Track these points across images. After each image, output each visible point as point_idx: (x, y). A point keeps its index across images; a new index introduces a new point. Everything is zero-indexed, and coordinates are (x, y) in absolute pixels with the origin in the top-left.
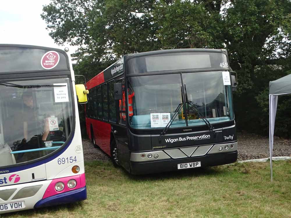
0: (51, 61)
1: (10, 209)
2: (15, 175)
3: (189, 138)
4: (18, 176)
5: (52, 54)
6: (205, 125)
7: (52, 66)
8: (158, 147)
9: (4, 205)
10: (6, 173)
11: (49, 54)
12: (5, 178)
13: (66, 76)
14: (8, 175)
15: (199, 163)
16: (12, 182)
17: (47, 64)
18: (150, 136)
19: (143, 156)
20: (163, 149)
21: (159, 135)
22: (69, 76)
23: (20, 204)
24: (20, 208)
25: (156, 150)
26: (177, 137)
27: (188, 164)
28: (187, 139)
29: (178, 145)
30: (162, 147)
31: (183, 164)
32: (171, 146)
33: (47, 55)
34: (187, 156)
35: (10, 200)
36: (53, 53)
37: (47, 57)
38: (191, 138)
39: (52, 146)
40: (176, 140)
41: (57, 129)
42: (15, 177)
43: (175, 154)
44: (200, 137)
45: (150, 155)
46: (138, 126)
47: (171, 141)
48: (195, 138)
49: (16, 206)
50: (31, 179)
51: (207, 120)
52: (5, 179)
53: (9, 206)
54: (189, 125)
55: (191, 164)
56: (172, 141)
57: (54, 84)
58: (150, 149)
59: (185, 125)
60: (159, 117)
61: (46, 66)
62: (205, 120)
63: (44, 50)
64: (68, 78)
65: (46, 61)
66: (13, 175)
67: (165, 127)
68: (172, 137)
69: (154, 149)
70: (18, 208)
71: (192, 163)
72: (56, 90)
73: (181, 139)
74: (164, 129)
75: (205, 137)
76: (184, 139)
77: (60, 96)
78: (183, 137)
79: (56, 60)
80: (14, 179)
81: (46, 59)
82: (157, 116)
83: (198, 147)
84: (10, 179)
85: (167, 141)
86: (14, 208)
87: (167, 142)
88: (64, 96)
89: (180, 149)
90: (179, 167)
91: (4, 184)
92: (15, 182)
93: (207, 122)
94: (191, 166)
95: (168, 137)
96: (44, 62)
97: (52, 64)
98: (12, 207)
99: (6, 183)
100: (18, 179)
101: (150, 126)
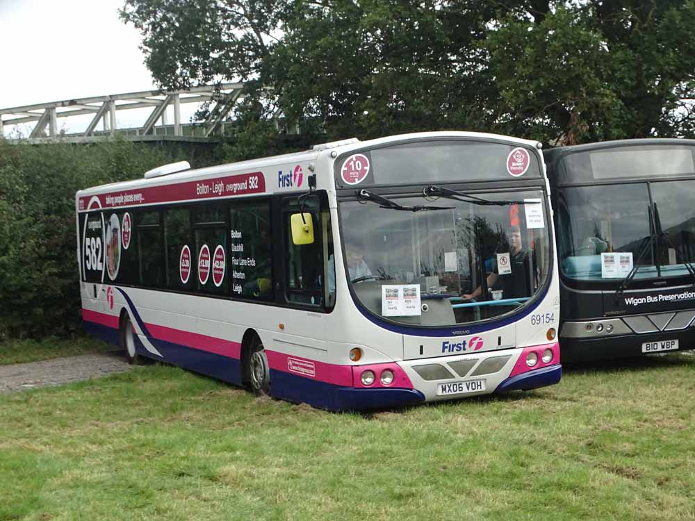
0: (519, 164)
1: (465, 390)
2: (477, 338)
3: (663, 297)
4: (481, 339)
5: (518, 152)
6: (688, 275)
7: (521, 171)
8: (612, 313)
9: (458, 384)
10: (466, 334)
11: (515, 152)
12: (464, 341)
13: (540, 187)
14: (468, 338)
15: (677, 342)
16: (472, 349)
17: (515, 168)
18: (600, 292)
19: (589, 327)
20: (621, 316)
21: (614, 292)
22: (544, 188)
23: (479, 384)
24: (479, 390)
25: (610, 316)
26: (644, 295)
27: (659, 344)
28: (660, 298)
29: (645, 310)
30: (618, 313)
31: (650, 344)
32: (633, 311)
33: (514, 153)
34: (658, 329)
35: (468, 377)
36: (520, 150)
37: (514, 157)
38: (667, 298)
39: (503, 298)
40: (642, 300)
41: (509, 271)
42: (477, 341)
43: (639, 325)
44: (680, 295)
45: (598, 327)
46: (577, 275)
47: (634, 302)
48: (672, 297)
49: (474, 387)
50: (496, 346)
51: (692, 267)
52: (464, 343)
53: (464, 386)
54: (663, 274)
55: (663, 343)
56: (636, 302)
57: (525, 200)
58: (600, 314)
59: (655, 275)
60: (615, 259)
61: (514, 172)
62: (689, 266)
63: (509, 146)
64: (542, 191)
65: (514, 164)
66: (475, 339)
67: (626, 276)
68: (636, 296)
69: (607, 316)
70: (476, 390)
71: (666, 342)
72: (528, 209)
73: (650, 299)
74: (623, 281)
75: (688, 296)
76: (655, 299)
77: (533, 219)
78: (653, 294)
79: (525, 161)
80: (475, 342)
81: (512, 160)
82: (612, 257)
83: (677, 313)
84: (471, 344)
85: (628, 301)
86: (470, 390)
87: (627, 303)
88: (538, 218)
89: (649, 316)
90: (644, 350)
91: (462, 352)
92: (476, 349)
93: (692, 270)
94: (663, 347)
95: (629, 296)
96: (510, 165)
97: (520, 168)
98: (468, 389)
99: (464, 349)
100: (480, 345)
101: (601, 275)
